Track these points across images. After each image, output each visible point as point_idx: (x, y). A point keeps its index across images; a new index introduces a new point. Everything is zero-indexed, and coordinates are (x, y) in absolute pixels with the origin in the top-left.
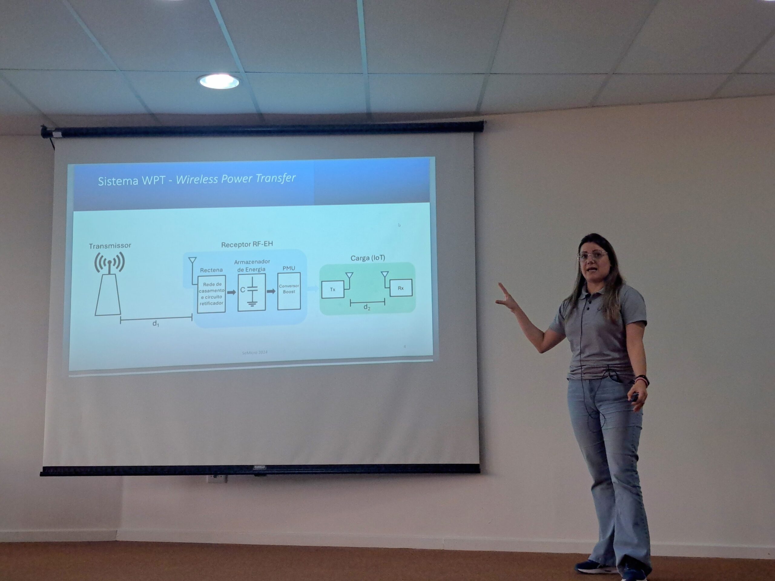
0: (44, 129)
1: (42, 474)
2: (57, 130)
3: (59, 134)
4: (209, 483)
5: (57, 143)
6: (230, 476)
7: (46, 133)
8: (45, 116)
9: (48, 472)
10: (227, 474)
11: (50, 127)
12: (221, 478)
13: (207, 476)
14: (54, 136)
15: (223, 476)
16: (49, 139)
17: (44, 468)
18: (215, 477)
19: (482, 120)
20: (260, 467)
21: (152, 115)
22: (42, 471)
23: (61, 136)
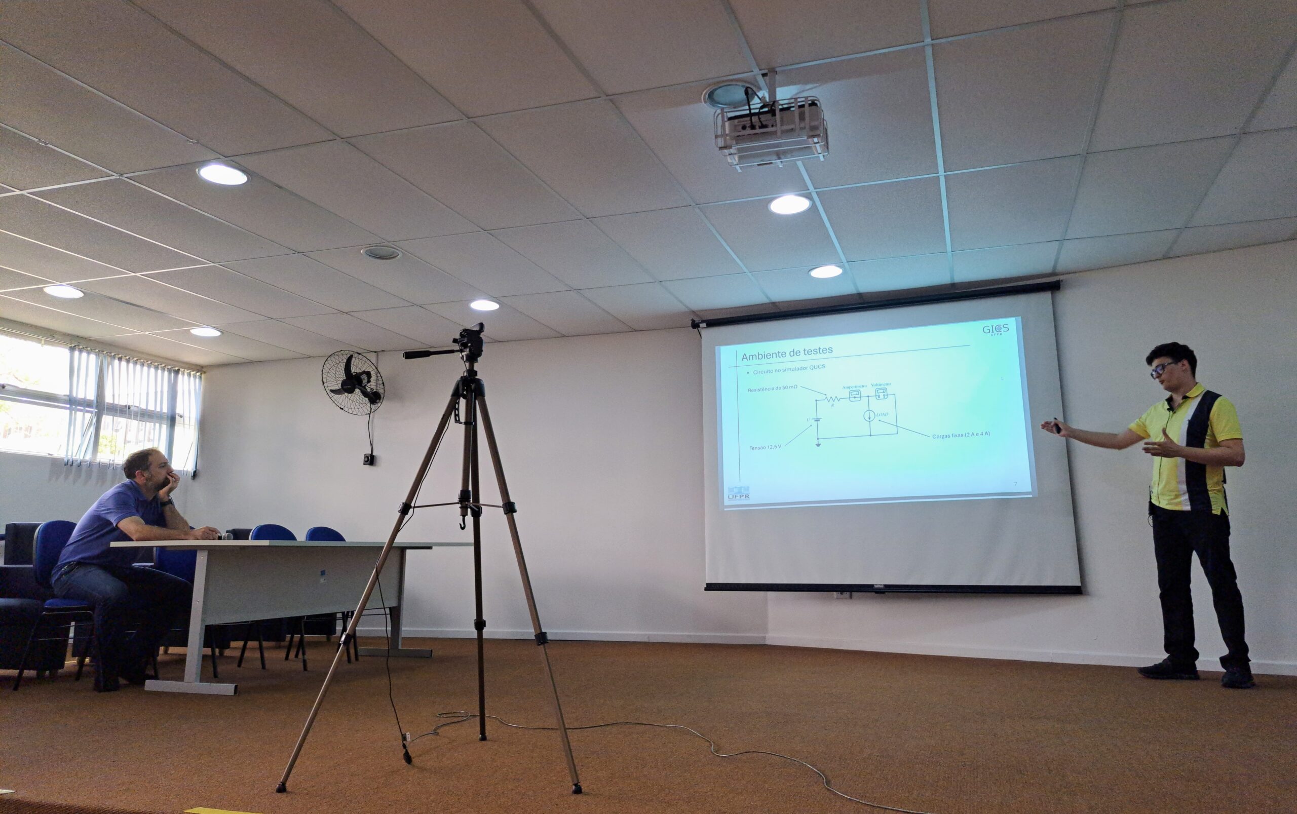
0: (693, 321)
1: (706, 589)
2: (703, 322)
3: (704, 325)
4: (837, 598)
5: (704, 332)
6: (854, 594)
7: (695, 325)
8: (693, 312)
9: (710, 587)
10: (851, 592)
11: (697, 320)
12: (847, 594)
13: (835, 593)
14: (701, 327)
15: (848, 593)
16: (696, 329)
17: (707, 584)
18: (841, 594)
19: (1058, 279)
20: (879, 586)
21: (773, 303)
22: (706, 586)
23: (705, 326)
